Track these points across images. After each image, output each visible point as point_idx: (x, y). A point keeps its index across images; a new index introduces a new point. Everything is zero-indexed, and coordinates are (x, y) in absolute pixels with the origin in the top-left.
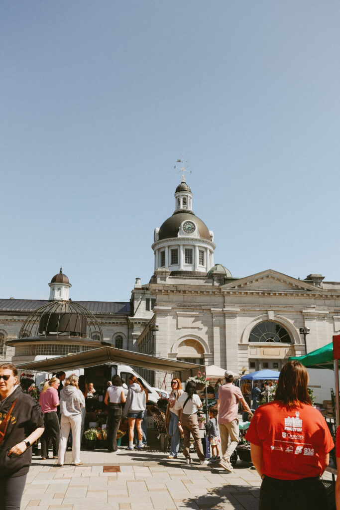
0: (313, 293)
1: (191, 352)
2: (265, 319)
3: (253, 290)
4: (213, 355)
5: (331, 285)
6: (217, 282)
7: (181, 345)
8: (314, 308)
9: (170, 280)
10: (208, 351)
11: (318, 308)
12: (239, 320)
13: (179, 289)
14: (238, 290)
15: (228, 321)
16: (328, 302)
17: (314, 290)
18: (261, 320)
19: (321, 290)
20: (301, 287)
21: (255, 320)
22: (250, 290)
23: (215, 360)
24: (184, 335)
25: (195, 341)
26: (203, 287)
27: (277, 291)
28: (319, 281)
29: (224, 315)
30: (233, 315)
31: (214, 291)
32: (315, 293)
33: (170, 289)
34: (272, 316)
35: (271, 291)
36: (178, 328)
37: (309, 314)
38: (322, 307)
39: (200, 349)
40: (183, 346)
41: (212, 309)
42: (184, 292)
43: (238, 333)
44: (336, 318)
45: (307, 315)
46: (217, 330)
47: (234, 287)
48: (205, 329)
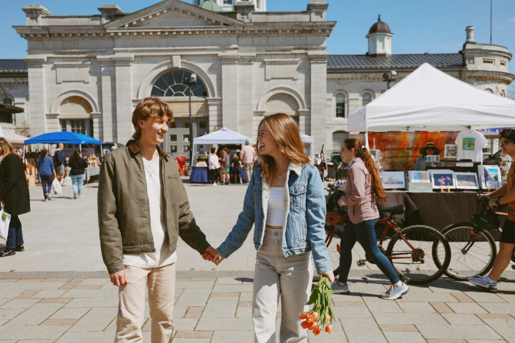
0: (232, 28)
1: (78, 112)
2: (170, 66)
3: (149, 29)
4: (102, 114)
5: (264, 16)
6: (106, 19)
7: (64, 102)
8: (236, 49)
9: (44, 19)
10: (97, 110)
11: (242, 48)
12: (133, 68)
13: (52, 31)
14: (128, 29)
15: (119, 71)
16: (257, 40)
17: (233, 24)
18: (165, 68)
19: (242, 23)
20: (216, 22)
21: (156, 68)
22: (144, 29)
23: (104, 121)
24: (66, 90)
25: (82, 99)
26: (83, 28)
27: (182, 28)
28: (246, 11)
29: (113, 63)
30: (126, 62)
31: (98, 32)
32: (234, 29)
33: (39, 32)
34: (178, 63)
35: (173, 28)
36: (57, 83)
37: (227, 57)
38: (248, 48)
39: (88, 108)
40: (66, 103)
41: (98, 57)
42: (59, 35)
43: (132, 85)
44: (268, 62)
45: (225, 59)
46: (106, 81)
47: (124, 26)
48: (93, 80)
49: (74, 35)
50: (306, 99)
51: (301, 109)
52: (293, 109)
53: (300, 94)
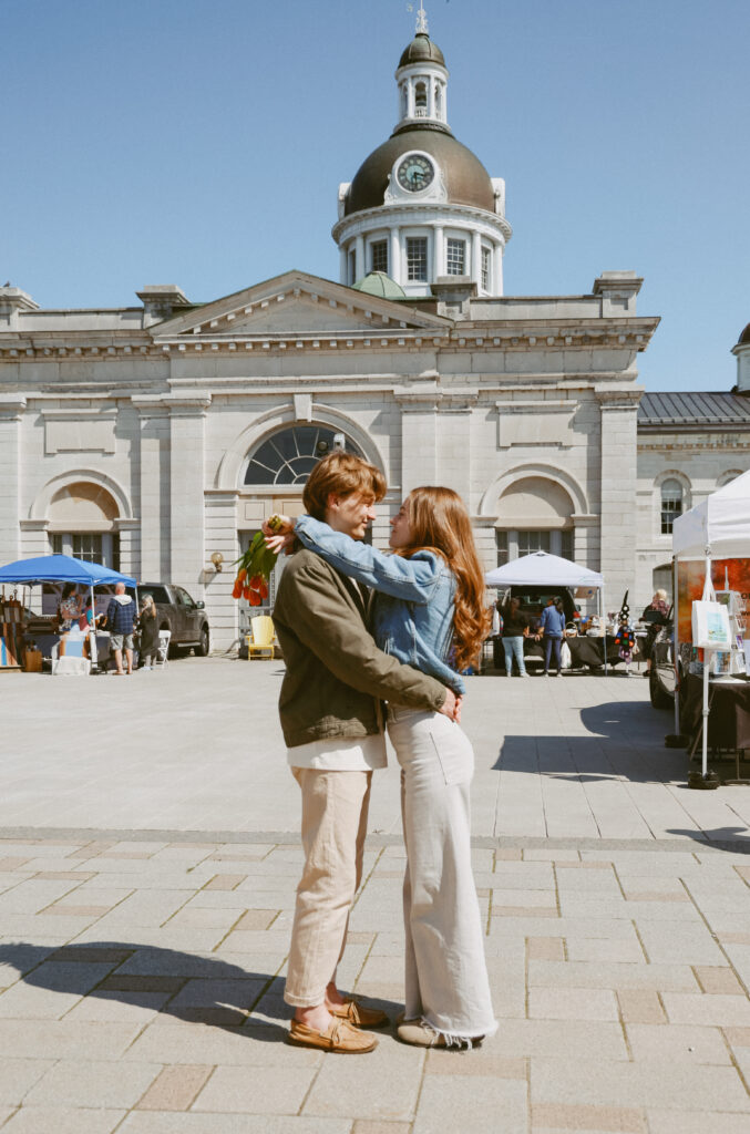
0: (425, 334)
1: (89, 517)
2: (288, 418)
3: (244, 336)
4: (139, 522)
5: (497, 307)
6: (153, 317)
7: (59, 495)
8: (433, 379)
9: (23, 318)
10: (128, 514)
11: (449, 378)
12: (210, 423)
13: (38, 344)
14: (201, 338)
15: (179, 428)
16: (480, 359)
17: (428, 325)
18: (278, 421)
19: (447, 323)
20: (390, 319)
21: (258, 422)
22: (234, 336)
23: (143, 536)
24: (65, 471)
25: (98, 488)
26: (103, 336)
27: (316, 335)
28: (458, 297)
29: (166, 410)
30: (193, 409)
31: (135, 344)
32: (430, 336)
33: (13, 347)
34: (305, 410)
35: (296, 335)
36: (47, 455)
37: (413, 398)
38: (460, 378)
39: (111, 509)
40: (64, 497)
41: (134, 398)
42: (55, 351)
43: (206, 459)
44: (504, 408)
45: (410, 402)
46: (150, 450)
47: (191, 332)
48: (122, 447)
49: (84, 351)
50: (589, 490)
51: (578, 513)
52: (561, 514)
53: (575, 477)
